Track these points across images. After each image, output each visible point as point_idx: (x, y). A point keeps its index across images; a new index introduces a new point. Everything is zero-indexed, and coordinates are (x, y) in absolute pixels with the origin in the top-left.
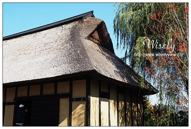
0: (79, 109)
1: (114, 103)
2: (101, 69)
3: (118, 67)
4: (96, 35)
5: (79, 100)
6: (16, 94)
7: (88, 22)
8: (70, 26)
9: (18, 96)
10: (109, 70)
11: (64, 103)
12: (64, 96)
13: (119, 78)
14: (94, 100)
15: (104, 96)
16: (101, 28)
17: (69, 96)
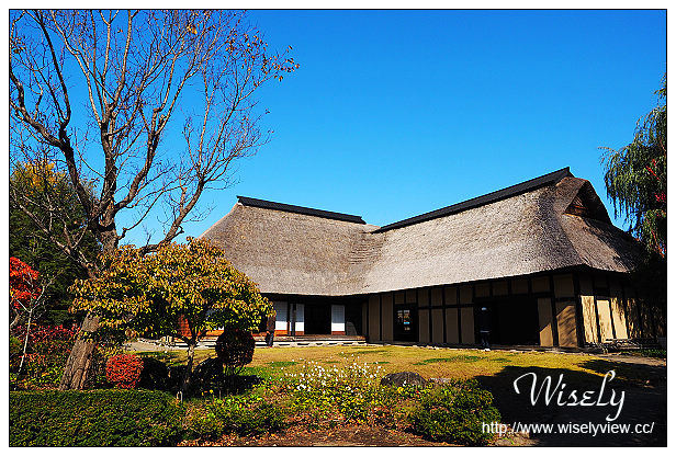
0: (566, 312)
1: (618, 302)
2: (592, 260)
3: (618, 250)
4: (579, 203)
5: (565, 300)
6: (474, 294)
7: (562, 186)
8: (535, 194)
9: (477, 296)
10: (604, 258)
11: (544, 305)
12: (544, 295)
13: (621, 269)
14: (586, 300)
15: (601, 294)
16: (586, 190)
17: (550, 295)
